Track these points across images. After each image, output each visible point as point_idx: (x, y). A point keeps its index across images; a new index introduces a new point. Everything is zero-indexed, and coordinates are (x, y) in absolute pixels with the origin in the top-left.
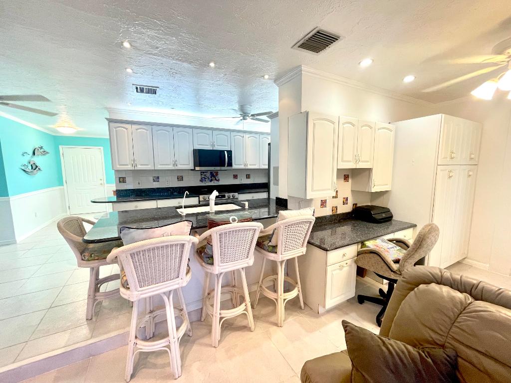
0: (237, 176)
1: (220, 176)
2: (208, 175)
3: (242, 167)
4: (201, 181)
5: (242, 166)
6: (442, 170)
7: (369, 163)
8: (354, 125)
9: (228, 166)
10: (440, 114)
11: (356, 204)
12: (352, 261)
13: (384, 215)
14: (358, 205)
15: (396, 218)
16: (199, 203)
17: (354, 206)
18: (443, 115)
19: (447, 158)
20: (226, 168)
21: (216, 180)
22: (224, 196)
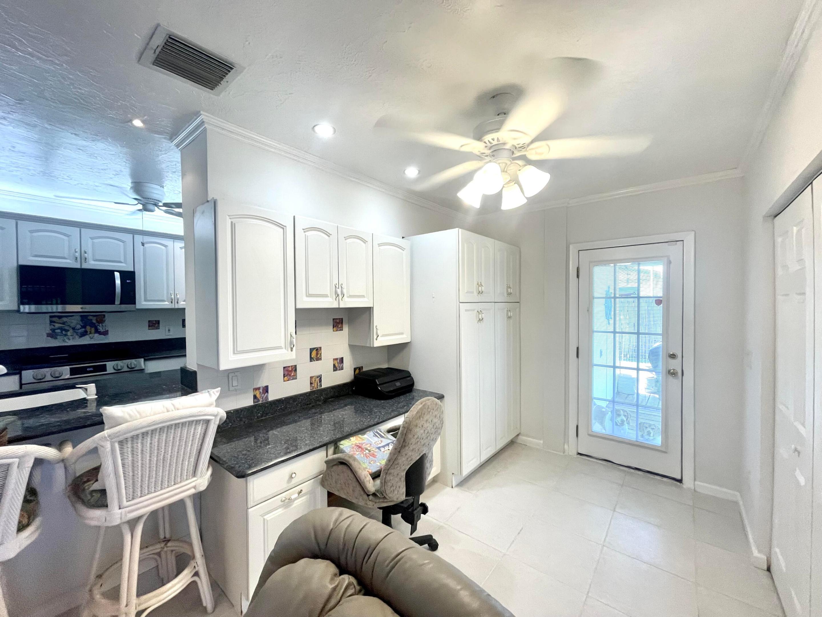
0: (158, 322)
1: (109, 324)
2: (75, 322)
3: (166, 305)
4: (52, 335)
5: (167, 303)
6: (466, 310)
7: (365, 299)
8: (328, 235)
9: (121, 303)
10: (457, 229)
11: (360, 368)
12: (314, 482)
13: (398, 384)
14: (364, 369)
15: (420, 385)
16: (21, 387)
17: (357, 371)
18: (460, 230)
19: (472, 293)
20: (117, 306)
21: (97, 331)
22: (103, 368)
